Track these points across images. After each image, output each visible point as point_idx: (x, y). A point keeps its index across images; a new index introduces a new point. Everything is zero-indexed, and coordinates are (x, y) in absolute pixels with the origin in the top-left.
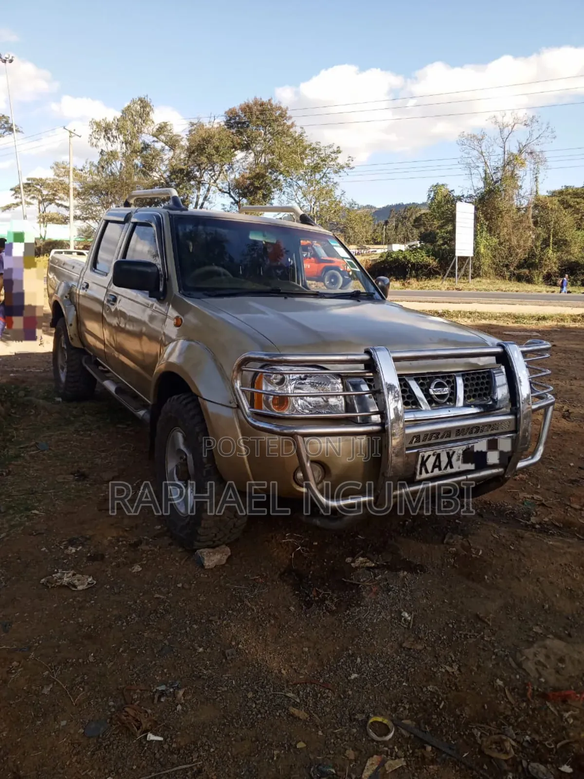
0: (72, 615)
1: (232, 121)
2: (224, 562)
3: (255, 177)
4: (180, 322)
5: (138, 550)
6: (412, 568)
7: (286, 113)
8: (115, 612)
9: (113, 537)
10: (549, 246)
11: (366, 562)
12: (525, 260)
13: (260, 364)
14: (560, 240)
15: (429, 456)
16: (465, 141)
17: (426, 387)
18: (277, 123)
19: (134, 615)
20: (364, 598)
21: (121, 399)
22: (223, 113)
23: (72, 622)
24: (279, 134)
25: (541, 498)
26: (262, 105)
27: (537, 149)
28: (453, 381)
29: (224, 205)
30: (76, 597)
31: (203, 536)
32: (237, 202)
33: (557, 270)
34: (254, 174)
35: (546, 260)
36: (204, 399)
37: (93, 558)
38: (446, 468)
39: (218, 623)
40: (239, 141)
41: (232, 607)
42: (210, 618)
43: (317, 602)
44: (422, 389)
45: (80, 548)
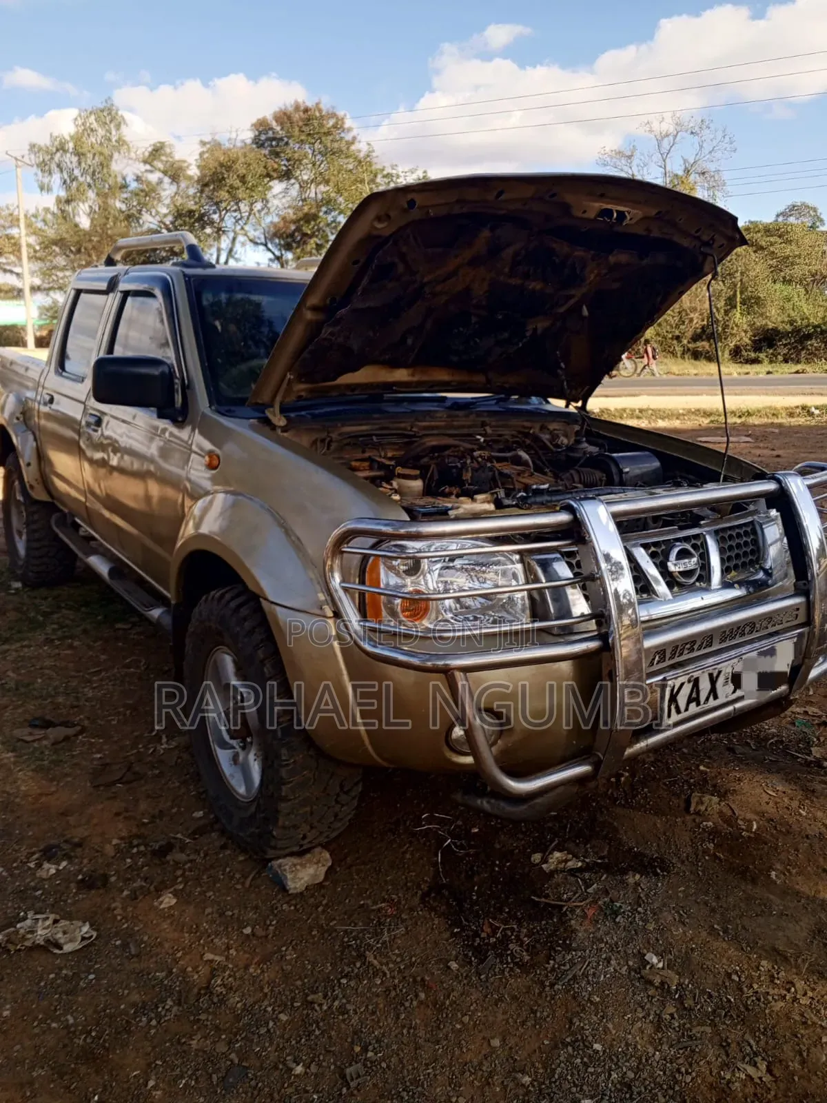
0: (56, 1010)
2: (322, 878)
3: (301, 219)
4: (215, 462)
5: (168, 862)
6: (647, 866)
7: (343, 123)
8: (135, 997)
9: (122, 838)
10: (735, 307)
11: (566, 861)
12: (703, 328)
13: (372, 541)
14: (750, 298)
15: (682, 684)
16: (608, 159)
17: (661, 558)
18: (330, 138)
19: (169, 1002)
20: (574, 931)
21: (118, 587)
23: (54, 1025)
24: (334, 154)
25: (820, 713)
26: (306, 110)
27: (712, 167)
28: (702, 544)
30: (61, 969)
31: (280, 840)
33: (749, 342)
34: (300, 214)
35: (732, 328)
36: (272, 603)
37: (87, 884)
38: (707, 699)
39: (325, 1007)
40: (276, 166)
41: (347, 969)
42: (309, 998)
43: (494, 946)
44: (654, 563)
45: (64, 864)
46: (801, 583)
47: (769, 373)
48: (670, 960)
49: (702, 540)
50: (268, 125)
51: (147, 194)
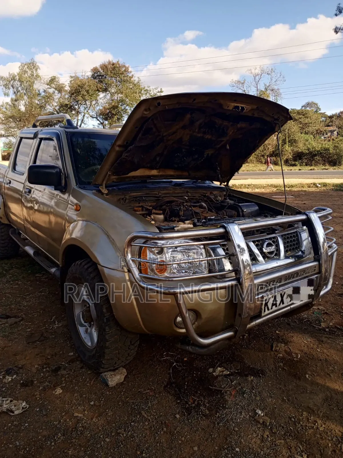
0: (11, 439)
1: (96, 75)
2: (123, 380)
3: (111, 108)
4: (79, 208)
5: (58, 375)
6: (256, 373)
7: (128, 69)
8: (45, 433)
9: (39, 365)
10: (286, 143)
11: (223, 371)
12: (273, 151)
13: (143, 241)
14: (292, 140)
15: (270, 298)
16: (235, 84)
17: (260, 247)
18: (123, 75)
19: (60, 435)
20: (227, 401)
22: (90, 70)
23: (11, 446)
24: (124, 82)
25: (324, 309)
26: (113, 64)
27: (276, 87)
29: (94, 126)
30: (13, 422)
31: (106, 364)
32: (102, 124)
33: (291, 157)
34: (111, 106)
35: (285, 152)
36: (102, 266)
37: (24, 385)
38: (280, 304)
39: (125, 435)
40: (101, 87)
41: (134, 419)
42: (118, 431)
43: (194, 408)
44: (258, 249)
45: (15, 376)
46: (316, 256)
47: (300, 170)
48: (266, 412)
49: (276, 239)
50: (98, 70)
51: (48, 97)
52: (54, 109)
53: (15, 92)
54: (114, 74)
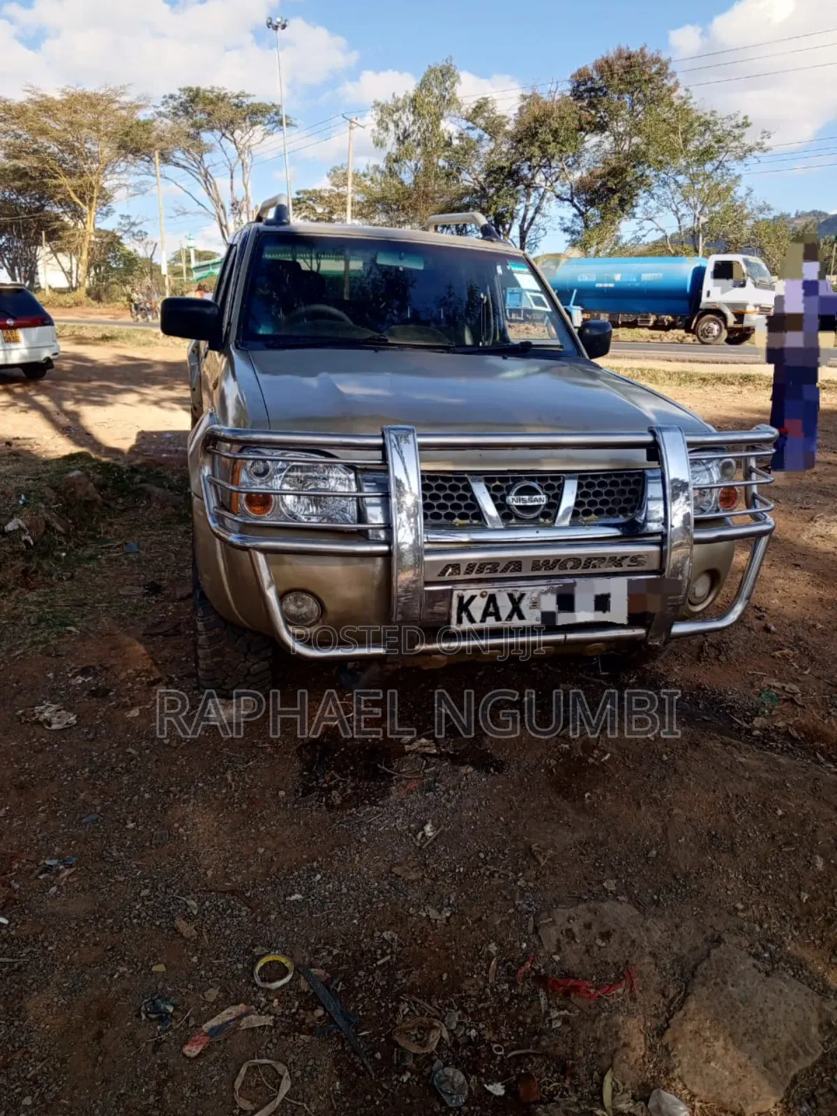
0: (23, 758)
1: (582, 88)
6: (486, 764)
7: (667, 68)
8: (70, 763)
9: (135, 670)
11: (426, 747)
15: (473, 598)
17: (505, 492)
18: (652, 85)
19: (87, 770)
20: (389, 794)
22: (568, 77)
23: (15, 766)
24: (653, 102)
25: (797, 690)
26: (629, 57)
28: (557, 485)
29: (562, 219)
30: (42, 737)
32: (582, 214)
37: (95, 693)
38: (510, 617)
40: (590, 119)
43: (322, 789)
44: (493, 497)
50: (588, 75)
52: (476, 179)
53: (399, 138)
54: (630, 83)
